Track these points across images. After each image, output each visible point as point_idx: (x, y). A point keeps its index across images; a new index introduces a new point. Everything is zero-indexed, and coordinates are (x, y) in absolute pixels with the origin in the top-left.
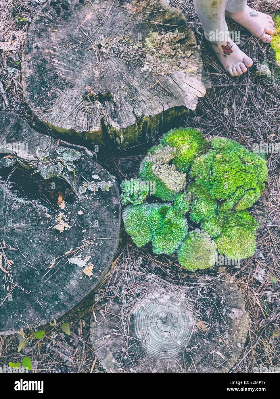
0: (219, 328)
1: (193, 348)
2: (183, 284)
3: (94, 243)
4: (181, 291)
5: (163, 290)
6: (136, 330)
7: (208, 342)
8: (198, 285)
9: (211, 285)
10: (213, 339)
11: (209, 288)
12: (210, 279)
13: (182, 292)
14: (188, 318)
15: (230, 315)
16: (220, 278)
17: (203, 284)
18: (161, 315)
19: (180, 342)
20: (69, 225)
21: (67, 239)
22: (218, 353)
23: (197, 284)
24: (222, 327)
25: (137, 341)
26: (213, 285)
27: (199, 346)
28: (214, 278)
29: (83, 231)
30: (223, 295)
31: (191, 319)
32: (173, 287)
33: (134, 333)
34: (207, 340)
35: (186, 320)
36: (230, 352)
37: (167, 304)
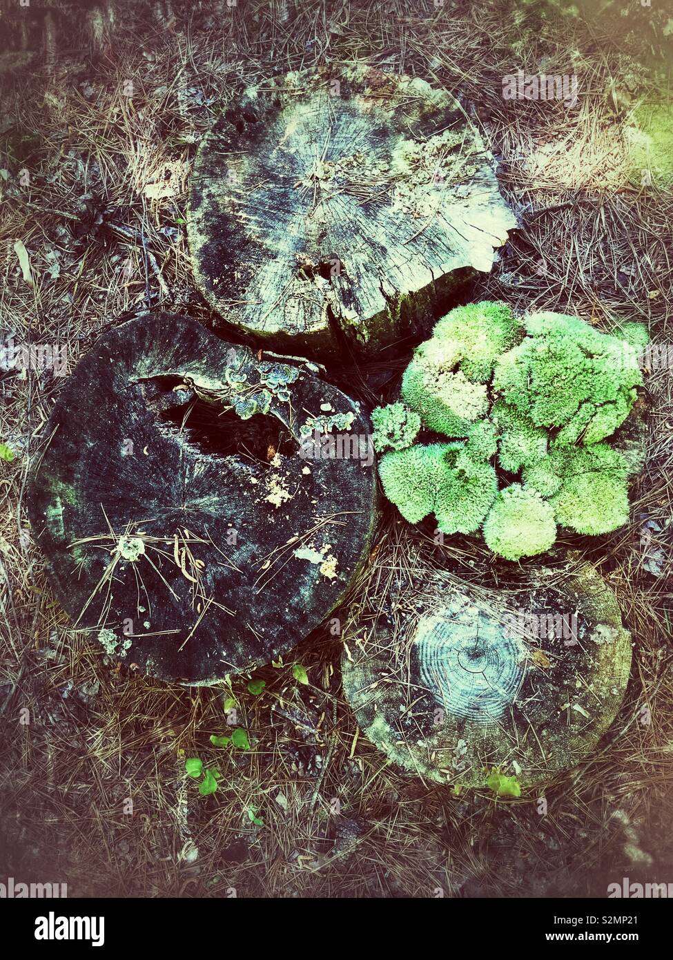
0: (575, 662)
1: (529, 699)
2: (501, 586)
3: (334, 522)
4: (499, 598)
5: (466, 599)
6: (422, 672)
7: (557, 689)
8: (530, 586)
9: (554, 584)
10: (566, 683)
11: (549, 590)
12: (551, 574)
13: (501, 600)
14: (514, 646)
15: (593, 637)
16: (571, 570)
17: (537, 585)
18: (465, 644)
19: (504, 691)
20: (290, 493)
21: (287, 517)
22: (577, 707)
23: (528, 584)
24: (580, 661)
25: (425, 692)
26: (558, 584)
27: (539, 697)
28: (559, 571)
29: (314, 502)
30: (577, 601)
31: (521, 647)
32: (484, 591)
33: (420, 677)
34: (554, 685)
35: (511, 650)
36: (598, 704)
37: (475, 623)
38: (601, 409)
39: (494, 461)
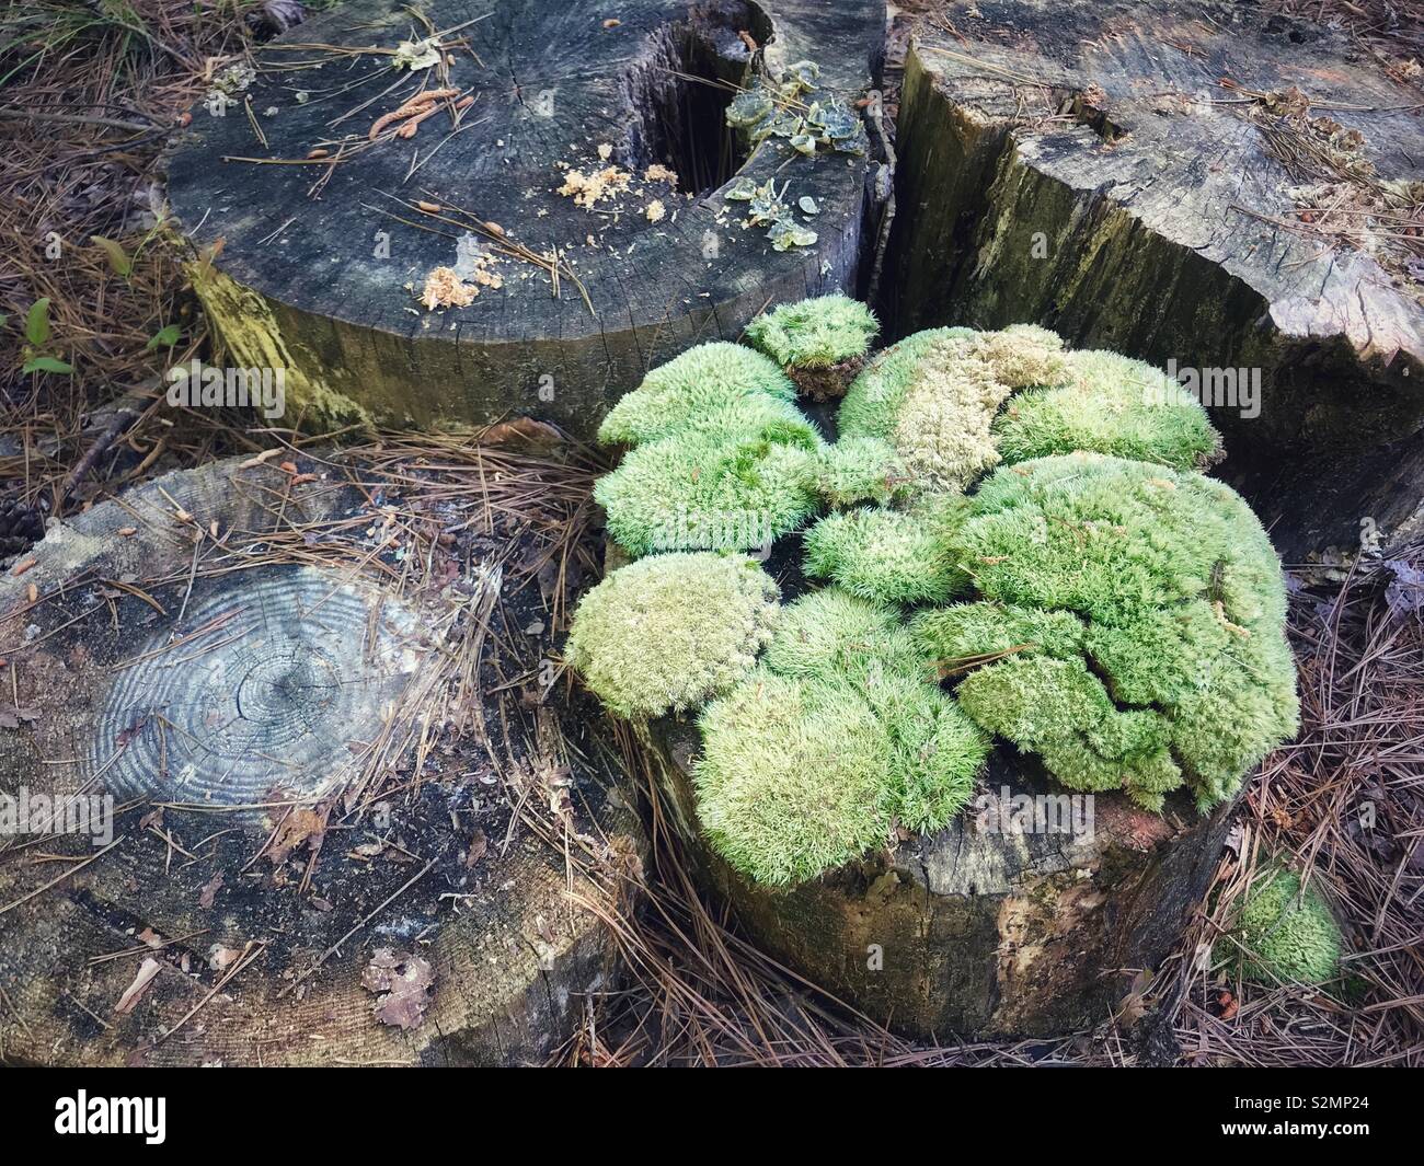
0: (299, 928)
1: (168, 839)
2: (489, 701)
3: (556, 278)
4: (455, 705)
5: (438, 639)
6: (226, 596)
7: (207, 899)
8: (506, 765)
9: (527, 820)
10: (229, 922)
11: (506, 813)
12: (555, 808)
13: (450, 711)
14: (325, 769)
15: (383, 954)
16: (576, 848)
17: (516, 780)
18: (316, 662)
19: (191, 776)
21: (544, 212)
22: (149, 967)
23: (511, 758)
24: (304, 943)
25: (175, 613)
26: (530, 831)
27: (178, 859)
28: (568, 822)
29: (591, 239)
30: (491, 889)
31: (323, 787)
32: (466, 669)
33: (214, 595)
34: (219, 894)
35: (313, 765)
36: (163, 1029)
37: (375, 672)
38: (1079, 663)
39: (820, 505)
